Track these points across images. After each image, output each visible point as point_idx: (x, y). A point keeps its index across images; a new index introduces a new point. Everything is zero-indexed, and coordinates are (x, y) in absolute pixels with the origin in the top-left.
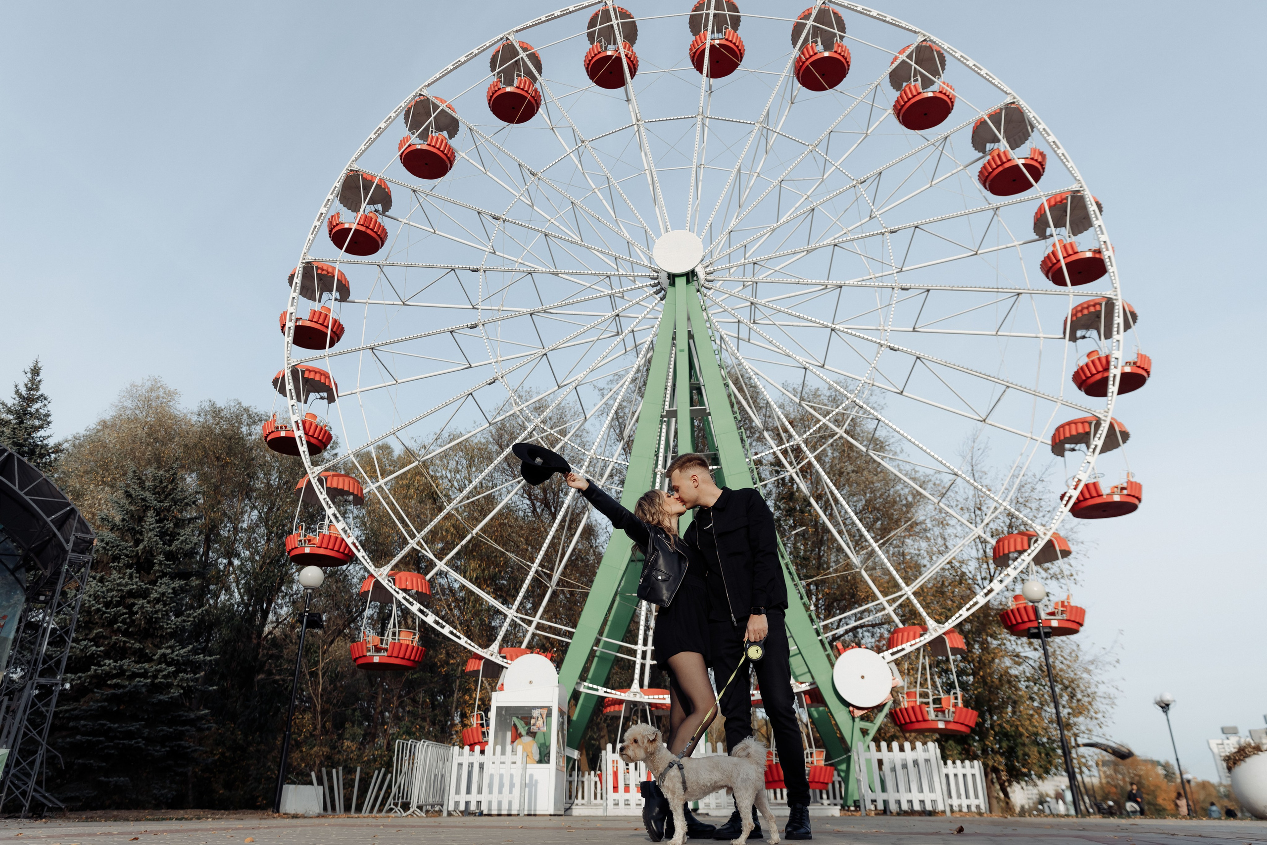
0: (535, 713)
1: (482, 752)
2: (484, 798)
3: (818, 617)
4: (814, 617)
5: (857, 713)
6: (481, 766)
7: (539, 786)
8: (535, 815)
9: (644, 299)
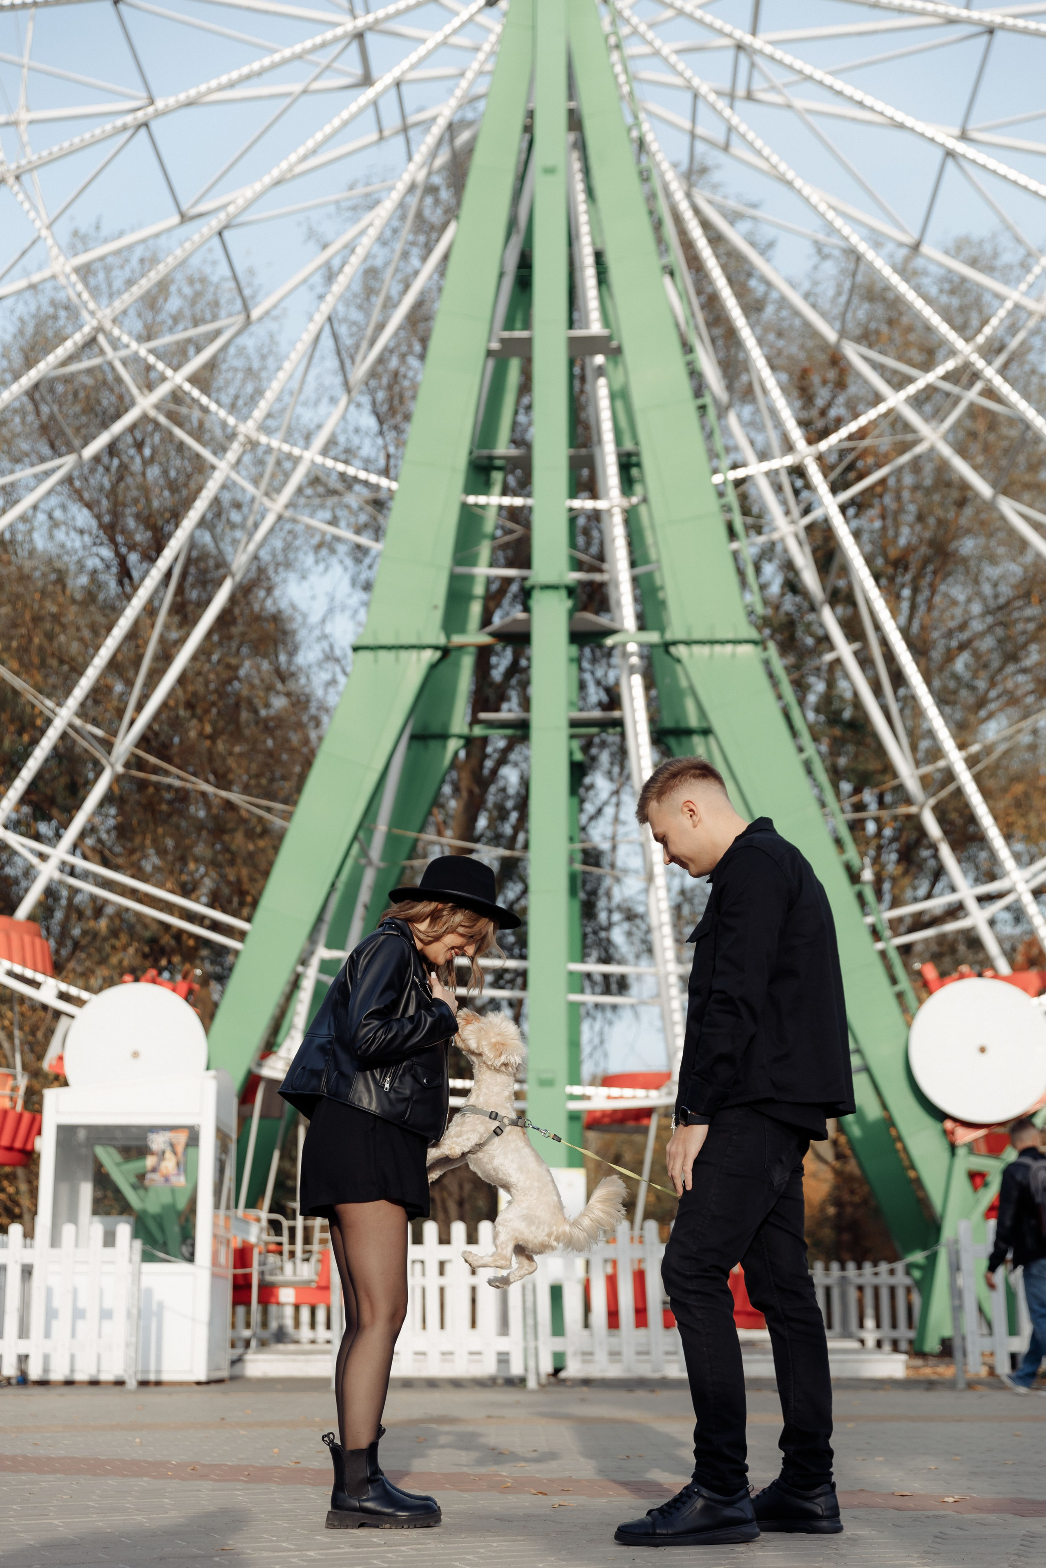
0: (157, 1142)
1: (29, 1234)
2: (34, 1347)
3: (879, 894)
4: (869, 894)
5: (964, 1136)
6: (27, 1271)
7: (168, 1316)
8: (158, 1383)
9: (455, 32)
